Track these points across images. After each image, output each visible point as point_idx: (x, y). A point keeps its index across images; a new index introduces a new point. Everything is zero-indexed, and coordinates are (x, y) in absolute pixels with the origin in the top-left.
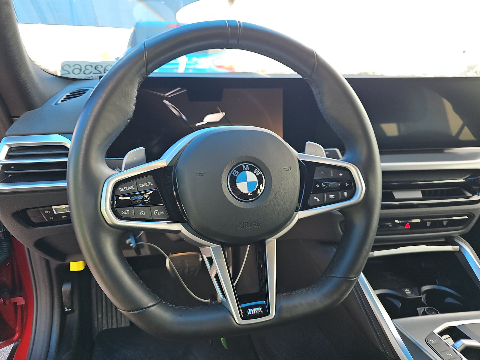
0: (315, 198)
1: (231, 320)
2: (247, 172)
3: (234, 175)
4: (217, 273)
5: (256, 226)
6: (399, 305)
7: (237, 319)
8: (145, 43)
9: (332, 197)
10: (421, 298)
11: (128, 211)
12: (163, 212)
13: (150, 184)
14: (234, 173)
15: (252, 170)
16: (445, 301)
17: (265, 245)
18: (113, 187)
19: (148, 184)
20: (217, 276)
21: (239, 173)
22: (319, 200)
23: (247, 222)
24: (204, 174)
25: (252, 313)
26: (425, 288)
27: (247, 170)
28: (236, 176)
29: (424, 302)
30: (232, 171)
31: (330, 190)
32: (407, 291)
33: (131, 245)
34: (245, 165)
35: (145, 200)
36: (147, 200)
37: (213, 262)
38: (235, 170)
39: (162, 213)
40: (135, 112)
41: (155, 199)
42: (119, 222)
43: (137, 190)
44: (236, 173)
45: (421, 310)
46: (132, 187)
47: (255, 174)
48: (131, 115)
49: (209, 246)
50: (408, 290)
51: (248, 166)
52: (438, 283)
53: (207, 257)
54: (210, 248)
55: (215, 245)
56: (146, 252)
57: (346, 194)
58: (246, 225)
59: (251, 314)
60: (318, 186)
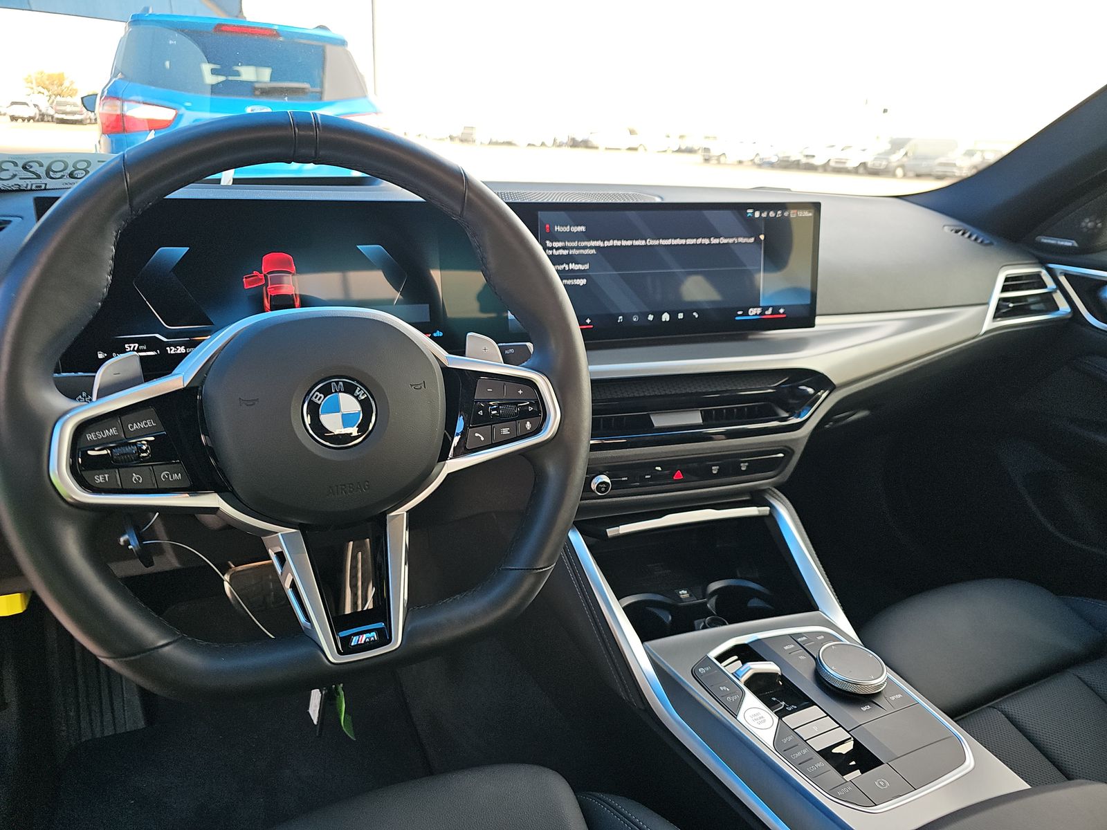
0: (477, 435)
1: (319, 657)
2: (341, 395)
3: (316, 400)
4: (293, 579)
5: (362, 490)
6: (668, 619)
7: (332, 655)
8: (126, 156)
9: (505, 431)
10: (705, 604)
11: (106, 476)
12: (180, 474)
13: (150, 423)
14: (316, 398)
15: (350, 390)
16: (749, 605)
17: (386, 525)
18: (72, 433)
19: (146, 424)
20: (293, 586)
21: (325, 397)
22: (482, 439)
23: (344, 485)
24: (256, 403)
25: (359, 643)
26: (715, 586)
27: (340, 391)
28: (319, 402)
29: (711, 609)
30: (311, 395)
31: (501, 419)
32: (683, 594)
33: (130, 547)
34: (337, 383)
35: (142, 455)
36: (145, 455)
37: (285, 560)
38: (317, 391)
39: (177, 477)
40: (113, 287)
41: (162, 452)
42: (92, 498)
43: (123, 436)
44: (318, 398)
45: (701, 623)
46: (113, 431)
47: (357, 397)
48: (103, 294)
49: (277, 533)
50: (686, 592)
51: (341, 383)
52: (739, 575)
53: (275, 553)
54: (278, 536)
55: (286, 530)
56: (169, 562)
57: (528, 425)
58: (343, 489)
59: (358, 645)
60: (481, 413)
